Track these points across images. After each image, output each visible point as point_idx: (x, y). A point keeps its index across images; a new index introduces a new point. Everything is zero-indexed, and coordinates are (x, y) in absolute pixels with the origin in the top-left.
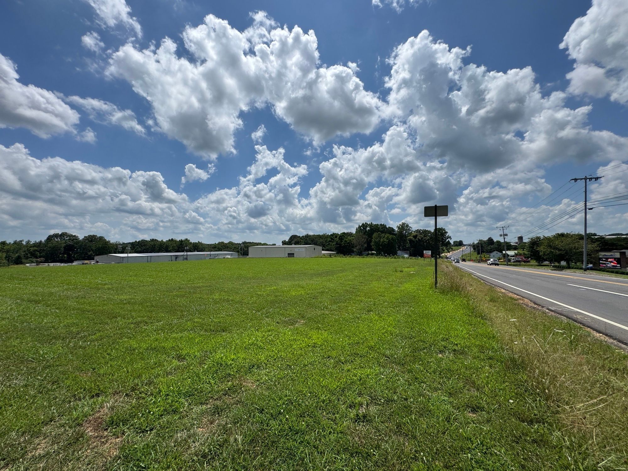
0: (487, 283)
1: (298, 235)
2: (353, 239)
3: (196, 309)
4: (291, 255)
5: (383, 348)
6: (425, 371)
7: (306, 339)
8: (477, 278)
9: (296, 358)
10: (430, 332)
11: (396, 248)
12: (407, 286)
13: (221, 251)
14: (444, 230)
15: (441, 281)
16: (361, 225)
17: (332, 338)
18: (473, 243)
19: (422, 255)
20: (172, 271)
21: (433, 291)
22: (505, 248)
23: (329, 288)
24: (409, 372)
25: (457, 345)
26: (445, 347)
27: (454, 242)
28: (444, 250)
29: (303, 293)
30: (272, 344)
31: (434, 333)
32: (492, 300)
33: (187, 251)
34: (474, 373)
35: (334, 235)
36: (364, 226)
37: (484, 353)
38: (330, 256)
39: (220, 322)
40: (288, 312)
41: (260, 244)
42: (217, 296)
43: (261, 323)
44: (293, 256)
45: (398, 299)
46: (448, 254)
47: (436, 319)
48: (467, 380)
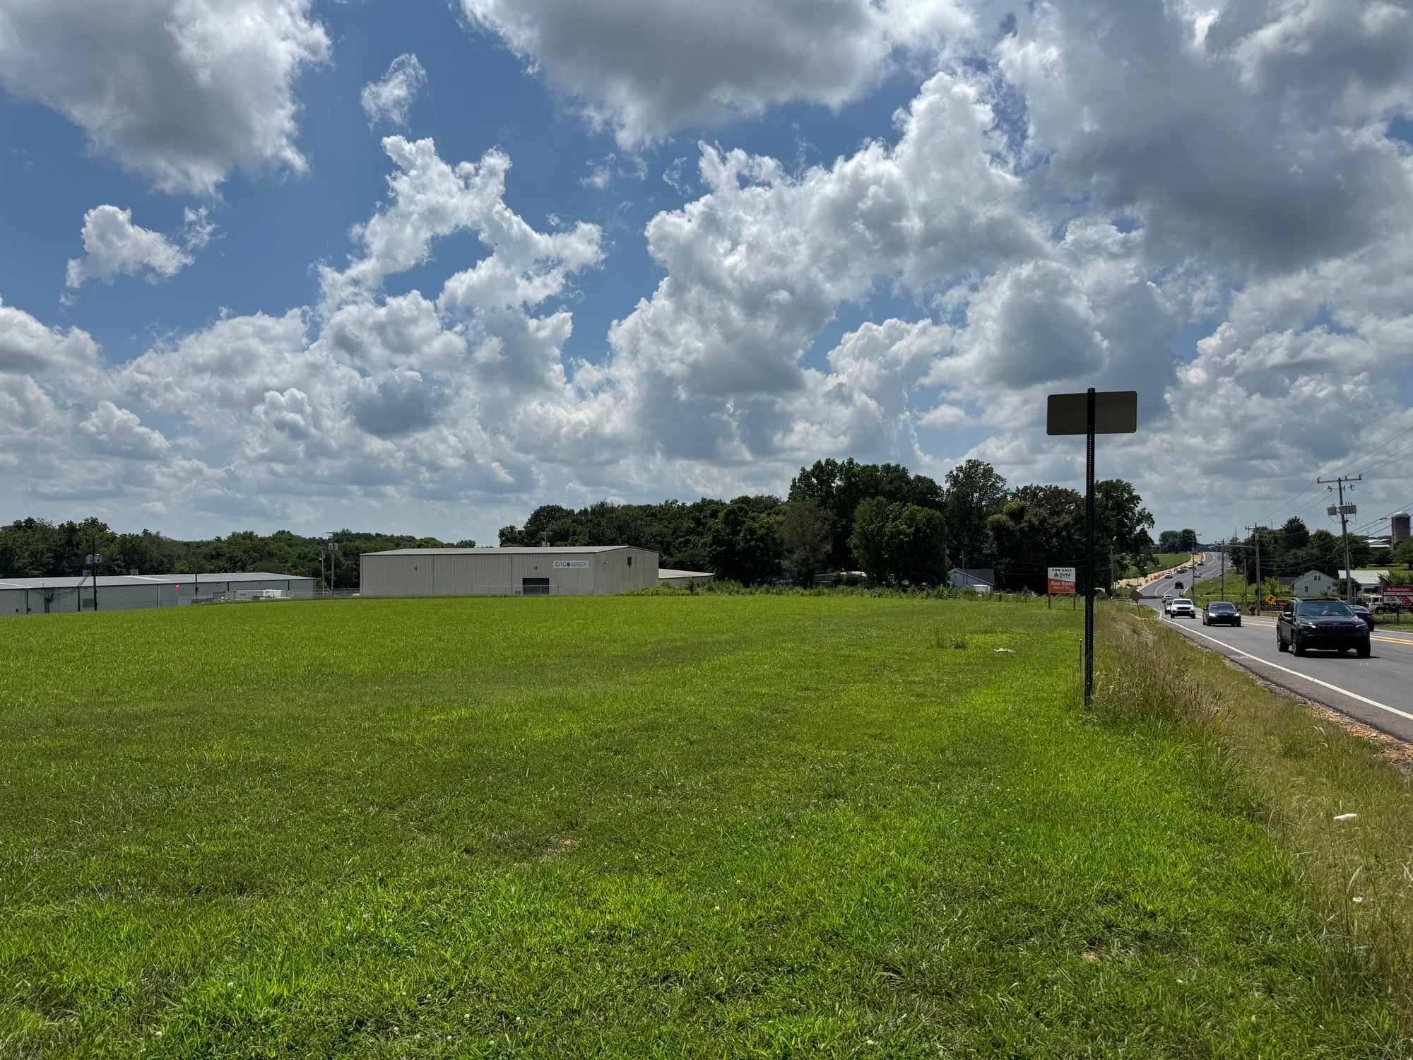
0: (1278, 690)
1: (564, 507)
2: (781, 524)
3: (127, 807)
4: (536, 585)
5: (880, 938)
6: (1030, 1015)
7: (579, 911)
8: (1241, 669)
9: (536, 986)
10: (1056, 871)
11: (942, 559)
12: (979, 701)
13: (243, 570)
14: (1127, 488)
15: (1108, 678)
16: (809, 468)
17: (681, 903)
18: (1234, 540)
19: (1042, 587)
20: (28, 652)
21: (1078, 719)
22: (1347, 557)
23: (680, 710)
24: (970, 1024)
25: (1153, 915)
26: (1109, 926)
27: (1165, 536)
28: (1124, 568)
29: (577, 732)
30: (440, 936)
31: (1071, 875)
32: (1292, 751)
33: (95, 571)
34: (1207, 1017)
35: (706, 509)
36: (824, 471)
37: (1247, 941)
38: (691, 588)
39: (226, 856)
40: (512, 809)
41: (409, 542)
42: (217, 752)
43: (400, 853)
44: (546, 591)
45: (943, 751)
46: (1142, 580)
47: (1082, 824)
48: (1181, 1041)
